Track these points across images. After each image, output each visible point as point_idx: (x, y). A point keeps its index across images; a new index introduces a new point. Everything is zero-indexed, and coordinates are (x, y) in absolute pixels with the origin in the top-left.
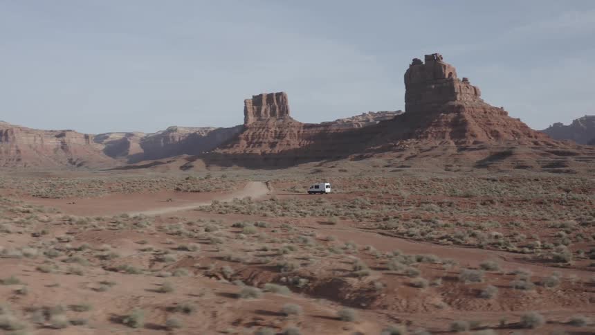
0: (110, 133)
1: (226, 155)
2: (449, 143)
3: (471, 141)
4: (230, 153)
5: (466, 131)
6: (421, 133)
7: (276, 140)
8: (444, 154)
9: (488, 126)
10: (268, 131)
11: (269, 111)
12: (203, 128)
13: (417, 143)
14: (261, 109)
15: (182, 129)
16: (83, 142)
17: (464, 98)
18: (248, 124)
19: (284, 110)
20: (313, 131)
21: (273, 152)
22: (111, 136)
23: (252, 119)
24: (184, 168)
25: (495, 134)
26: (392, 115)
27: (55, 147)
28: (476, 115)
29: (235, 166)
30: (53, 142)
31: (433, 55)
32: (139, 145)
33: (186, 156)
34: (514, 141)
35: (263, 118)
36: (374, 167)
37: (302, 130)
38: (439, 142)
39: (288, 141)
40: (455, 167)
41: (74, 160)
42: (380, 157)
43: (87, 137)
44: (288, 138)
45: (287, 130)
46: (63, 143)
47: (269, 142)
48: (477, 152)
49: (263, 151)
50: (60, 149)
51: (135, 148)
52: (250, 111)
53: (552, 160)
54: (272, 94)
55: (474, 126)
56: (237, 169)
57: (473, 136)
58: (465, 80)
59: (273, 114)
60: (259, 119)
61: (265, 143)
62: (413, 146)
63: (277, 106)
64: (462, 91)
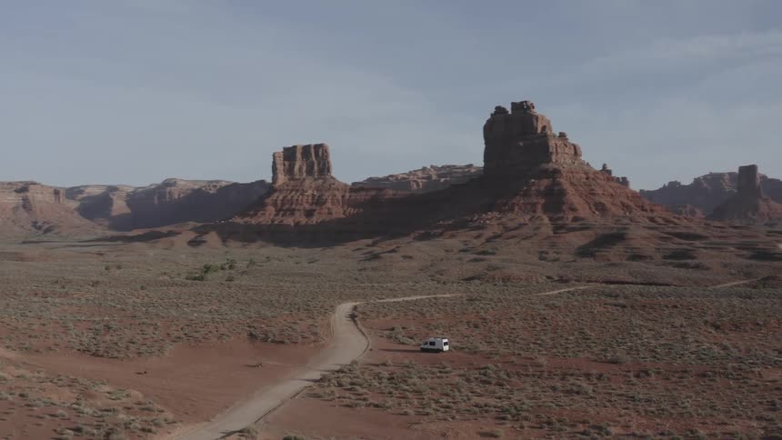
0: (87, 186)
1: (247, 226)
2: (542, 220)
3: (571, 217)
4: (253, 222)
5: (563, 203)
6: (505, 205)
7: (314, 207)
8: (535, 234)
9: (592, 197)
10: (302, 194)
11: (304, 168)
12: (212, 182)
13: (500, 218)
14: (294, 164)
15: (183, 183)
16: (50, 198)
17: (561, 160)
18: (276, 186)
19: (325, 168)
20: (362, 196)
21: (310, 222)
22: (88, 190)
23: (282, 178)
24: (193, 243)
25: (599, 208)
26: (460, 170)
27: (14, 205)
28: (576, 183)
29: (259, 243)
30: (13, 199)
31: (522, 102)
32: (124, 203)
33: (192, 224)
34: (625, 217)
35: (297, 177)
36: (447, 251)
37: (347, 195)
38: (529, 217)
39: (329, 209)
40: (552, 255)
41: (39, 224)
42: (453, 236)
43: (56, 192)
44: (329, 205)
45: (327, 194)
46: (25, 200)
47: (304, 209)
48: (578, 233)
49: (296, 221)
50: (21, 209)
51: (119, 206)
52: (280, 167)
53: (676, 246)
54: (309, 146)
55: (573, 197)
56: (262, 246)
57: (573, 209)
58: (562, 135)
59: (310, 172)
60: (292, 179)
61: (299, 210)
62: (494, 222)
63: (316, 162)
64: (559, 150)
